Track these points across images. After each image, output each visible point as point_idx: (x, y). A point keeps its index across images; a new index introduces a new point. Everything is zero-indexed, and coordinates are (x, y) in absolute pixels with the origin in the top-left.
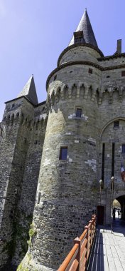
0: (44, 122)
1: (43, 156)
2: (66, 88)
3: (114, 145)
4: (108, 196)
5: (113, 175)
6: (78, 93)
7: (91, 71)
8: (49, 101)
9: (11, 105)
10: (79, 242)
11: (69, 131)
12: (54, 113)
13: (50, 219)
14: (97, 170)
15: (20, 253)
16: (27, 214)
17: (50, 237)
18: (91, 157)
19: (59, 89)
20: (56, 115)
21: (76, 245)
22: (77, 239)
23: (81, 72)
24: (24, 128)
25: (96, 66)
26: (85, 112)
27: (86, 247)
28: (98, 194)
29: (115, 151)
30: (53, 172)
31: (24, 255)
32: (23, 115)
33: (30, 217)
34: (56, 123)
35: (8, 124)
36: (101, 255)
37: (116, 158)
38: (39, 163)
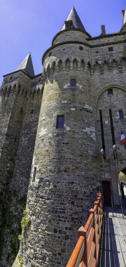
0: (40, 92)
1: (39, 125)
2: (60, 62)
3: (110, 111)
4: (112, 168)
5: (114, 143)
6: (72, 66)
7: (81, 48)
8: (45, 73)
9: (9, 78)
10: (84, 234)
11: (65, 99)
12: (50, 84)
13: (47, 201)
14: (97, 139)
15: (9, 255)
16: (20, 195)
17: (48, 229)
18: (89, 125)
19: (54, 63)
20: (52, 85)
21: (82, 238)
22: (82, 229)
23: (73, 49)
24: (21, 98)
25: (85, 44)
26: (79, 82)
27: (94, 240)
28: (101, 166)
29: (113, 118)
30: (50, 143)
31: (14, 259)
32: (19, 86)
33: (23, 201)
34: (51, 92)
35: (4, 95)
36: (114, 252)
37: (114, 124)
38: (35, 133)
